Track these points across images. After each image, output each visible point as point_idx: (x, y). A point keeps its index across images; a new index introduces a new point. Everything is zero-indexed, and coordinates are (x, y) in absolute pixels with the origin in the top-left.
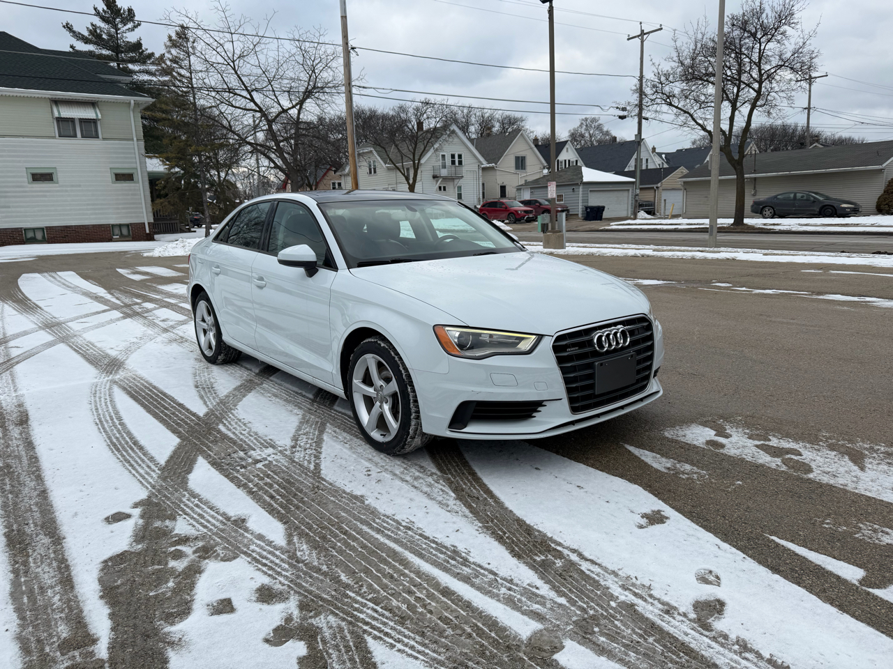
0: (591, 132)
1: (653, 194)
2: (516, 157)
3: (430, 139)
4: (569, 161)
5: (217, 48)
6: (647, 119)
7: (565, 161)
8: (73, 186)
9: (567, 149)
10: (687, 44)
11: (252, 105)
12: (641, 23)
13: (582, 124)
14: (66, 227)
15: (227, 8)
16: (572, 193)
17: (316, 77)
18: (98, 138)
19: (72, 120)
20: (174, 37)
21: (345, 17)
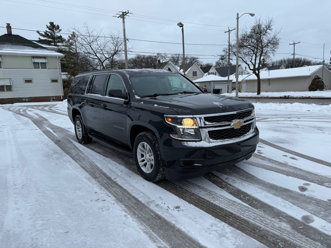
0: (224, 62)
1: (239, 84)
2: (193, 72)
3: (160, 66)
4: (213, 73)
5: (85, 39)
6: (232, 59)
7: (211, 73)
8: (38, 84)
9: (212, 68)
11: (96, 57)
12: (229, 27)
14: (36, 97)
15: (88, 26)
16: (209, 84)
17: (118, 47)
18: (46, 68)
19: (38, 63)
20: (70, 36)
21: (125, 29)
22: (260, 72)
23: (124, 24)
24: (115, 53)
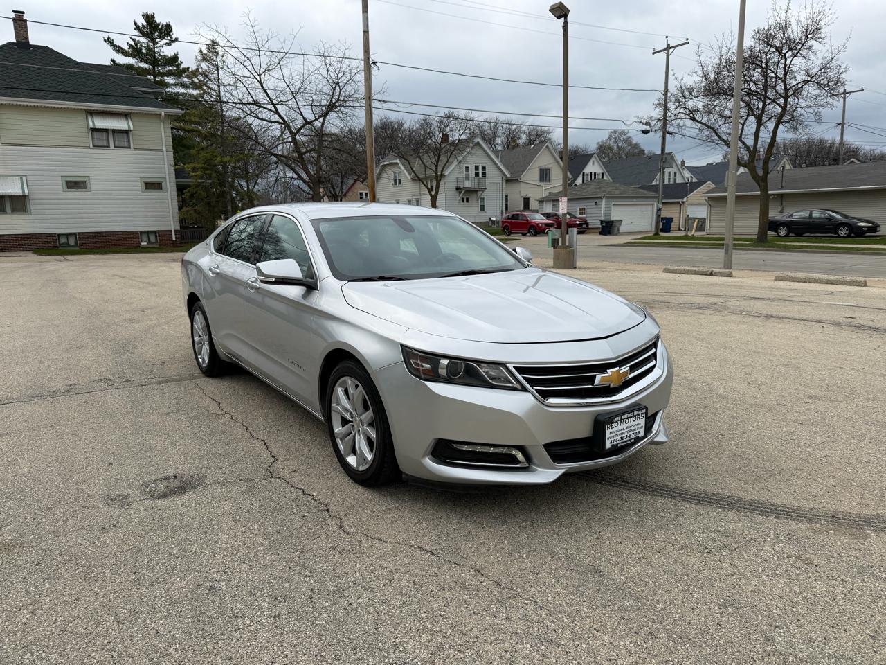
0: (620, 145)
1: (679, 208)
2: (540, 169)
3: (453, 151)
5: (244, 61)
6: (670, 133)
8: (105, 194)
9: (593, 161)
10: (711, 58)
11: (276, 118)
13: (611, 136)
14: (98, 233)
15: (256, 23)
16: (595, 206)
17: (341, 90)
18: (129, 147)
19: (106, 131)
20: (205, 51)
21: (368, 32)
22: (768, 173)
23: (365, 14)
24: (331, 107)
